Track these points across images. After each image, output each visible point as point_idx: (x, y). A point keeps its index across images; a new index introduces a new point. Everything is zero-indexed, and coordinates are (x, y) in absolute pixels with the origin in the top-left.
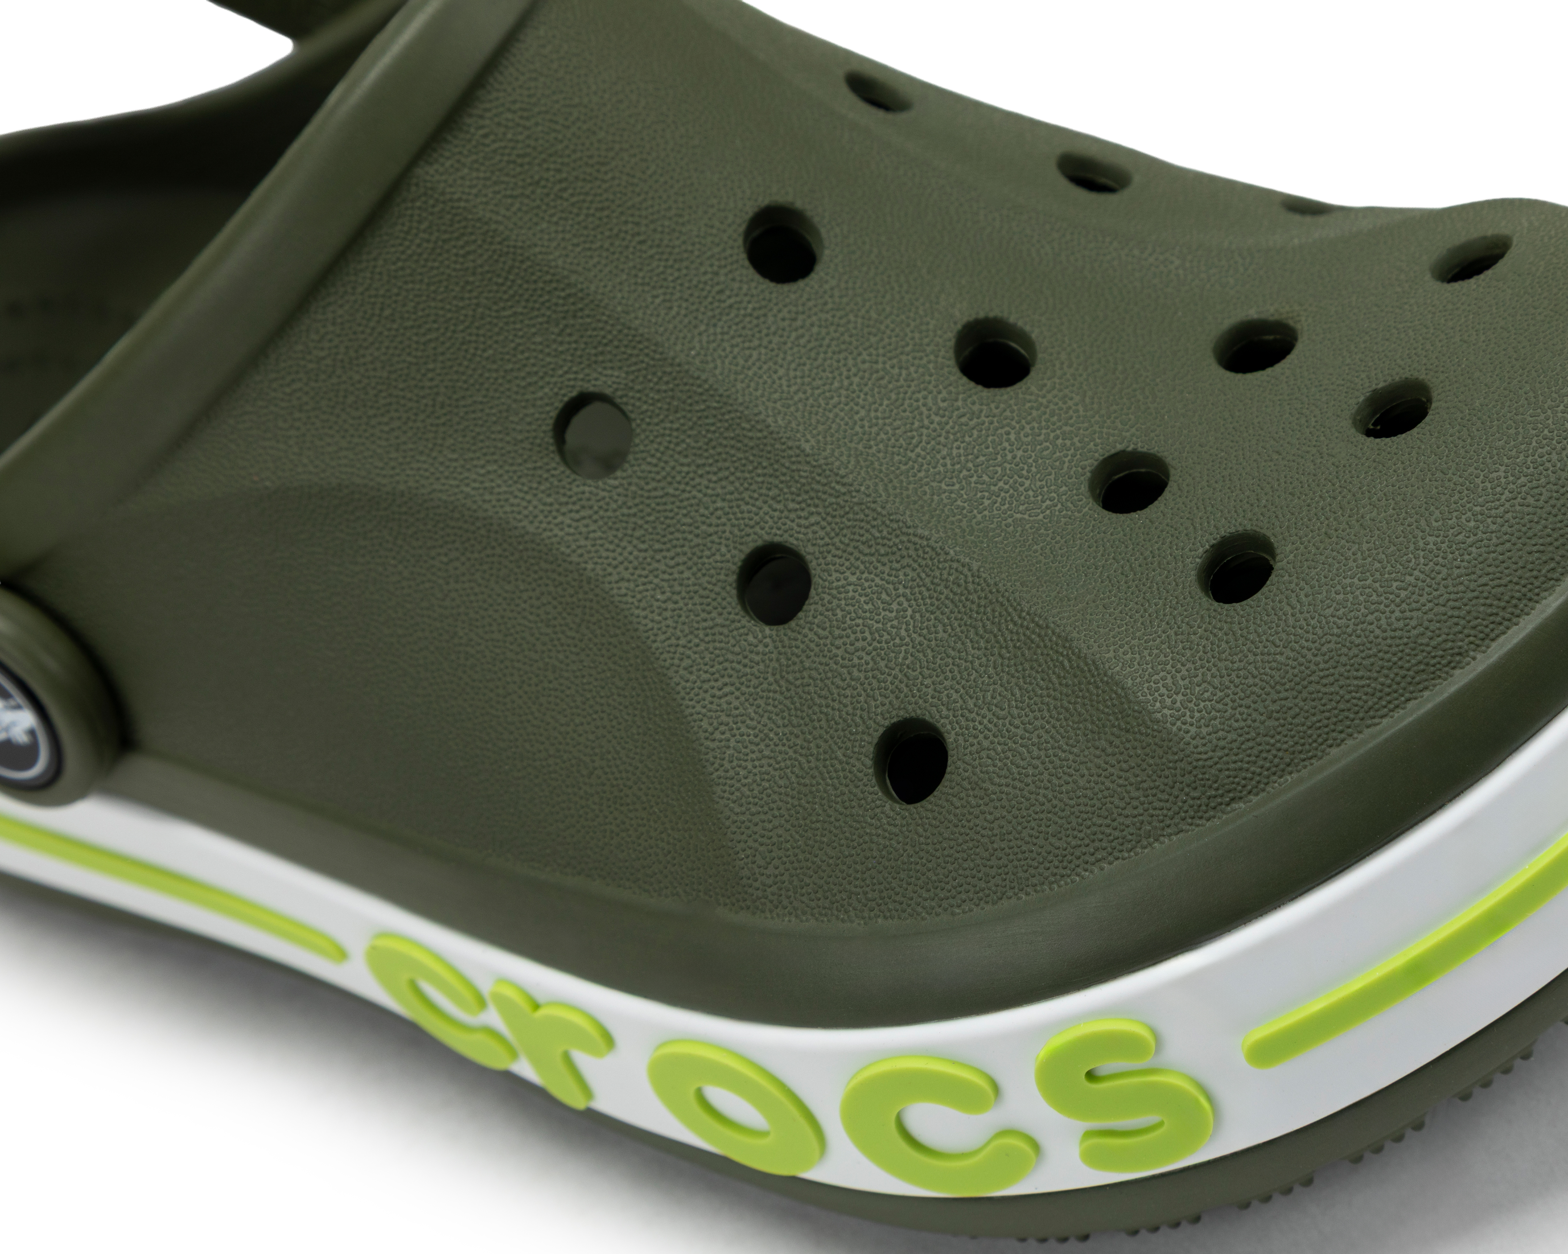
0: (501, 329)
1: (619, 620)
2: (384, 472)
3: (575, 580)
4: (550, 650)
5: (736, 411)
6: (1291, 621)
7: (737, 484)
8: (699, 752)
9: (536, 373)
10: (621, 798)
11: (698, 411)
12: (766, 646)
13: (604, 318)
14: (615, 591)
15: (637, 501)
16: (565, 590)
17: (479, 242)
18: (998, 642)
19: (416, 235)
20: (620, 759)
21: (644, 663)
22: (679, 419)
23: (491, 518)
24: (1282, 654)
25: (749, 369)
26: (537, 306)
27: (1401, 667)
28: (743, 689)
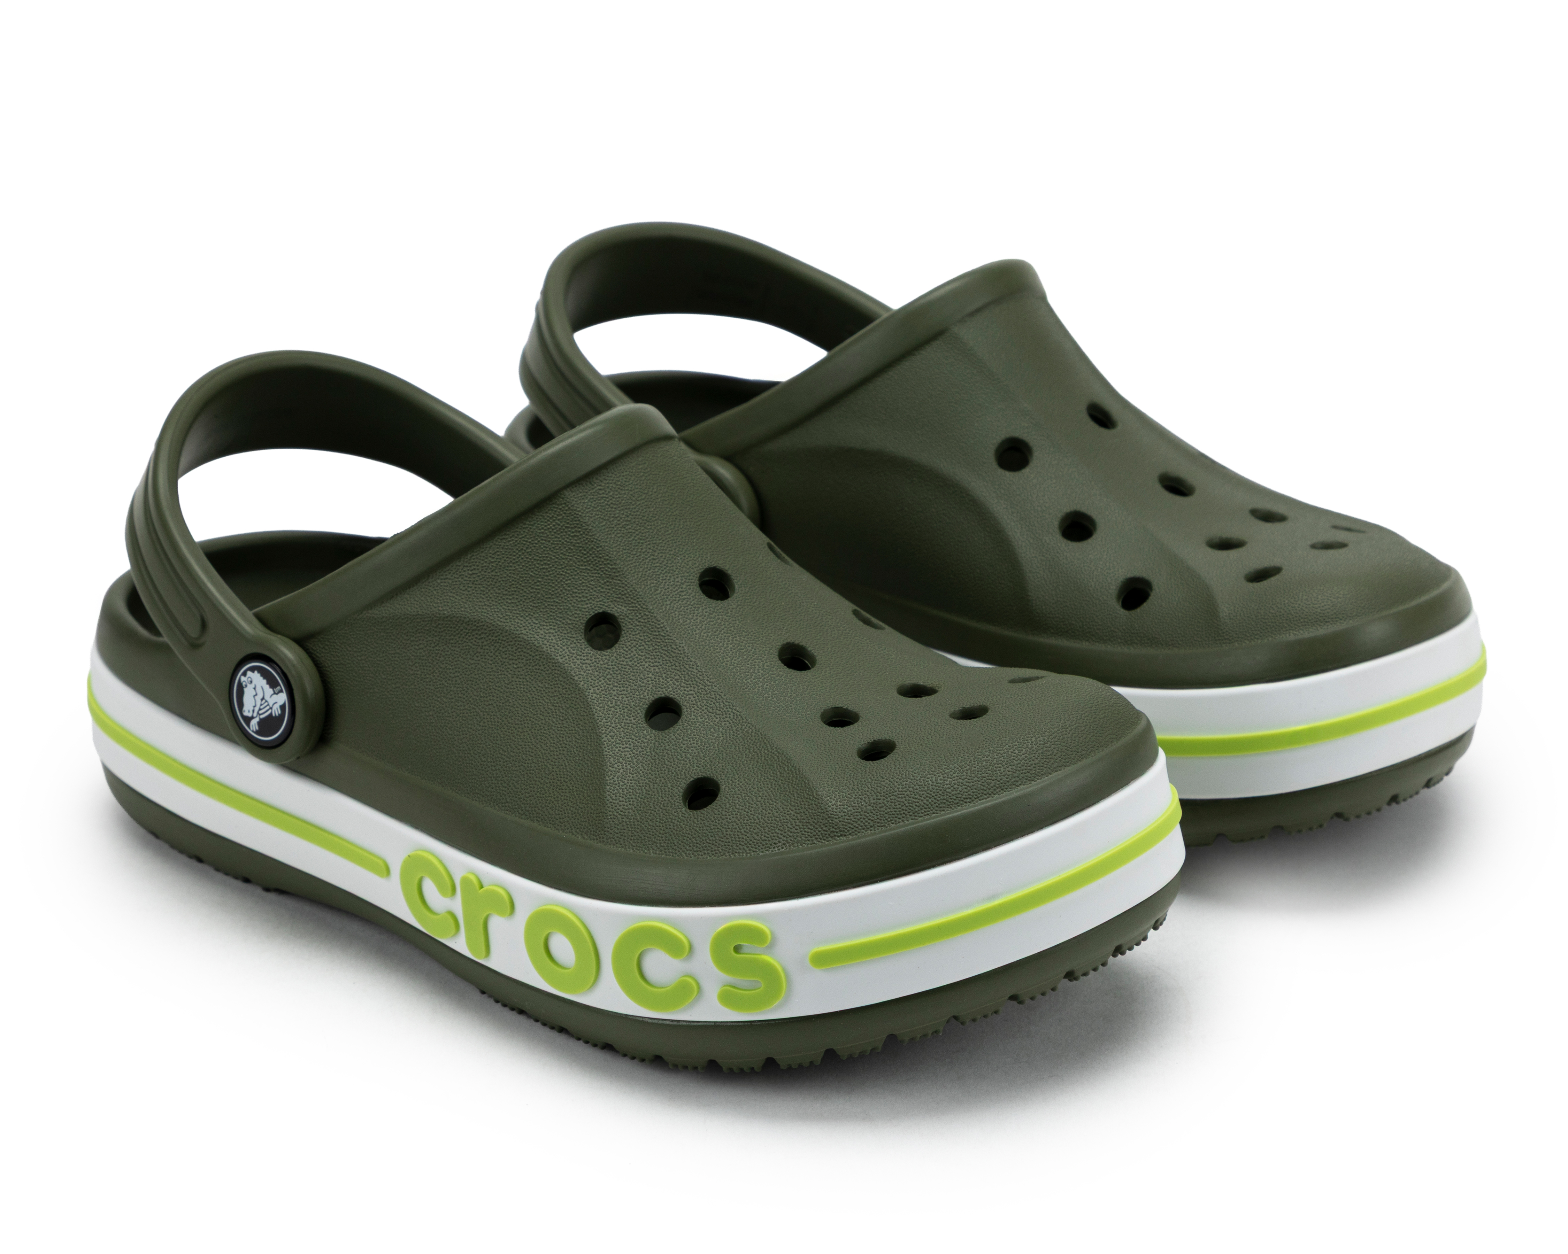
0: (578, 573)
1: (587, 709)
2: (501, 620)
3: (573, 688)
4: (550, 716)
5: (672, 640)
6: (893, 770)
7: (661, 669)
8: (605, 771)
9: (586, 597)
10: (560, 786)
11: (654, 635)
12: (651, 737)
13: (626, 583)
14: (590, 697)
15: (613, 663)
16: (567, 691)
17: (582, 533)
18: (758, 756)
19: (554, 520)
20: (566, 769)
21: (592, 730)
22: (644, 636)
23: (544, 652)
24: (884, 782)
25: (684, 625)
26: (598, 569)
27: (935, 799)
28: (634, 751)
